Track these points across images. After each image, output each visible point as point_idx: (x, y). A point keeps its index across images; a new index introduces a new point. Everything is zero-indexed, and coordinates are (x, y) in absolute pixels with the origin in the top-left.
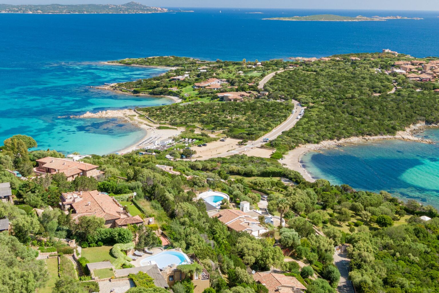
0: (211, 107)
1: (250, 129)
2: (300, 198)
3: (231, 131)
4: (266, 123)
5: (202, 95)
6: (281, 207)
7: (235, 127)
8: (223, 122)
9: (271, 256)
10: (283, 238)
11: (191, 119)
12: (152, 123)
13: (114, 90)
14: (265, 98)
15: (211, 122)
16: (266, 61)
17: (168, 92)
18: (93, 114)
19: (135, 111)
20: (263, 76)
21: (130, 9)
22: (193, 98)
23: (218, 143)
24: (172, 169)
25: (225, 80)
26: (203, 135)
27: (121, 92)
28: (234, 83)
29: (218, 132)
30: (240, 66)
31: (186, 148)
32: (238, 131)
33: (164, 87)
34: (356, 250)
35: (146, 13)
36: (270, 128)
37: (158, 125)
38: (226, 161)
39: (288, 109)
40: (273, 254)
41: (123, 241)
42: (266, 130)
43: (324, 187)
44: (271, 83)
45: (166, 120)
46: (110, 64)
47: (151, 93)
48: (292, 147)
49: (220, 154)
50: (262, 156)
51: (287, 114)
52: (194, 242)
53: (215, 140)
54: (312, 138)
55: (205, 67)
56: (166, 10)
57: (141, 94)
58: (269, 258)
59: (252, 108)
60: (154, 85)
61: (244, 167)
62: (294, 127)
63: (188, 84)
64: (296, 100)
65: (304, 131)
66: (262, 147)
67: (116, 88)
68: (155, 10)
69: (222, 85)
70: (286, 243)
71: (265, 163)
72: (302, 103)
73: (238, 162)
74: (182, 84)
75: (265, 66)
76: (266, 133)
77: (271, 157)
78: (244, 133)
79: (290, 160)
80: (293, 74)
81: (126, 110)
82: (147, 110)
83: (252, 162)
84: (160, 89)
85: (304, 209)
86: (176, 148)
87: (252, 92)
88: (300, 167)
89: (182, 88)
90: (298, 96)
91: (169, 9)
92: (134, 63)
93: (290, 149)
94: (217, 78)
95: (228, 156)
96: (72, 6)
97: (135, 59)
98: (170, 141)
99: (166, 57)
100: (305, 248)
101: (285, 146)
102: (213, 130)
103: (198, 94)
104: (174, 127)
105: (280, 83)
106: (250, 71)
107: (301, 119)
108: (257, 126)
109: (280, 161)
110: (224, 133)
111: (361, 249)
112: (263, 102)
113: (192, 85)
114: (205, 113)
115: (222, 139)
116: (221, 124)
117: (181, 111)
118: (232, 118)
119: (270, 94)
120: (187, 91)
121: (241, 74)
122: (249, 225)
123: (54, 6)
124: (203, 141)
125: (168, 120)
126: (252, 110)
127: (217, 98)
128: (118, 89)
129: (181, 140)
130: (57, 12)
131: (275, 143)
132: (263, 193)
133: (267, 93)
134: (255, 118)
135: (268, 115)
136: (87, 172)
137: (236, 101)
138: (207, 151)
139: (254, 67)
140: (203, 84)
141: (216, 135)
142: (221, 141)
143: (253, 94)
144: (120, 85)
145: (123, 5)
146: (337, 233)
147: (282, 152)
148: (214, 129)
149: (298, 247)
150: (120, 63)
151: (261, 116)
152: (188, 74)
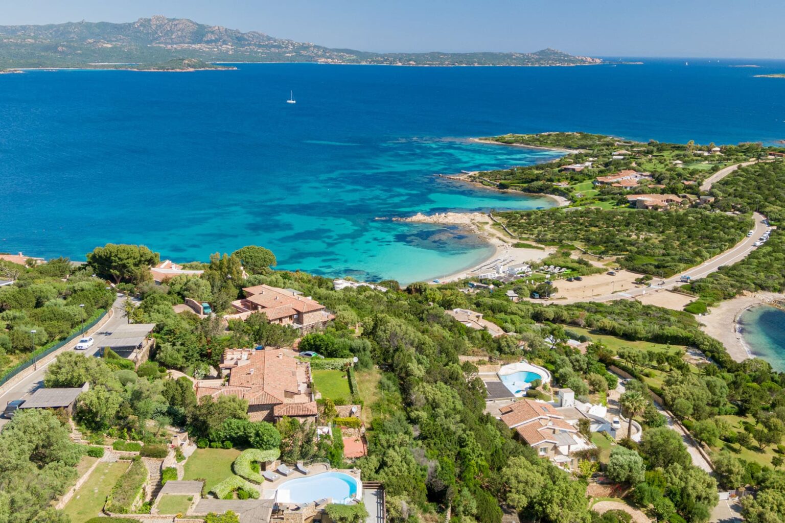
0: (608, 218)
1: (664, 258)
2: (688, 392)
3: (629, 259)
4: (695, 249)
5: (604, 197)
6: (628, 408)
7: (639, 253)
8: (621, 243)
9: (556, 500)
10: (611, 465)
11: (570, 236)
12: (509, 236)
13: (472, 181)
14: (705, 208)
15: (601, 242)
16: (729, 146)
17: (551, 189)
18: (426, 217)
19: (489, 216)
20: (715, 169)
21: (542, 59)
22: (588, 201)
23: (604, 277)
24: (481, 317)
25: (648, 173)
26: (580, 262)
27: (481, 185)
28: (662, 179)
29: (609, 259)
30: (682, 153)
31: (546, 281)
32: (642, 260)
33: (548, 180)
34: (756, 505)
35: (566, 65)
36: (698, 259)
37: (515, 241)
38: (601, 309)
39: (741, 229)
40: (561, 496)
41: (261, 445)
42: (690, 262)
43: (757, 373)
44: (725, 183)
45: (530, 234)
46: (483, 141)
47: (525, 190)
48: (729, 294)
49: (599, 297)
50: (668, 307)
51: (737, 238)
52: (393, 461)
53: (599, 271)
54: (770, 282)
55: (624, 152)
56: (598, 61)
57: (510, 190)
58: (552, 503)
59: (679, 222)
60: (531, 177)
61: (627, 323)
62: (743, 261)
63: (587, 178)
64: (762, 213)
65: (759, 269)
66: (675, 290)
67: (475, 178)
68: (582, 61)
69: (640, 182)
70: (615, 474)
71: (666, 320)
72: (770, 219)
73: (622, 313)
74: (576, 177)
75: (725, 153)
76: (690, 267)
77: (685, 310)
78: (651, 264)
79: (719, 318)
80: (769, 169)
81: (476, 213)
82: (508, 216)
83: (647, 315)
84: (540, 183)
85: (691, 411)
86: (530, 281)
87: (688, 195)
88: (733, 330)
89: (575, 184)
90: (765, 207)
91: (605, 60)
92: (517, 141)
93: (725, 299)
94: (635, 170)
95: (610, 301)
96: (459, 55)
97: (521, 135)
98: (525, 268)
99: (570, 133)
100: (653, 488)
101: (716, 291)
102: (601, 255)
103: (599, 195)
104: (540, 245)
105: (741, 184)
106: (696, 160)
107: (759, 247)
108: (677, 253)
109: (699, 318)
110: (618, 261)
111: (766, 504)
112: (701, 214)
113: (593, 180)
114: (597, 226)
115: (611, 271)
116: (617, 246)
117: (559, 221)
118: (639, 238)
119: (716, 201)
120: (582, 189)
121: (678, 166)
122: (554, 432)
123: (434, 56)
124: (577, 271)
125: (532, 234)
126: (677, 227)
127: (625, 203)
128: (478, 180)
129: (542, 268)
130: (436, 64)
131: (699, 286)
132: (629, 373)
133: (712, 200)
134: (678, 240)
135: (703, 237)
136: (305, 316)
137: (656, 209)
138: (578, 289)
139: (706, 154)
140: (610, 179)
141: (605, 263)
142: (608, 274)
143: (689, 199)
144: (481, 175)
145: (534, 54)
146: (734, 466)
147: (707, 303)
148: (603, 253)
149: (639, 485)
150: (497, 141)
151: (689, 237)
152: (593, 161)
